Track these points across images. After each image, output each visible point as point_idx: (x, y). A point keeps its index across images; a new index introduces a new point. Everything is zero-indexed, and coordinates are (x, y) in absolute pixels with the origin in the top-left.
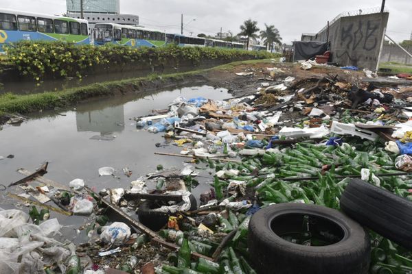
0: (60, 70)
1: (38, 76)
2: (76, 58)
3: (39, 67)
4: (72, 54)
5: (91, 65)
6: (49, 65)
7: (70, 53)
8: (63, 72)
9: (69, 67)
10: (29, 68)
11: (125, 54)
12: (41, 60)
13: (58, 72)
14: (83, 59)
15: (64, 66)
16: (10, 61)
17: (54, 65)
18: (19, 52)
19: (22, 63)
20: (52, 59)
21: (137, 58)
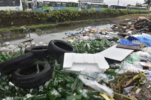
0: (64, 18)
1: (57, 20)
2: (69, 14)
3: (57, 17)
4: (68, 13)
5: (74, 17)
6: (60, 17)
7: (67, 13)
8: (64, 19)
9: (66, 18)
10: (55, 18)
11: (87, 13)
12: (58, 15)
13: (63, 19)
14: (71, 15)
15: (65, 17)
16: (50, 16)
17: (62, 17)
18: (52, 13)
19: (53, 16)
20: (62, 15)
21: (91, 14)
